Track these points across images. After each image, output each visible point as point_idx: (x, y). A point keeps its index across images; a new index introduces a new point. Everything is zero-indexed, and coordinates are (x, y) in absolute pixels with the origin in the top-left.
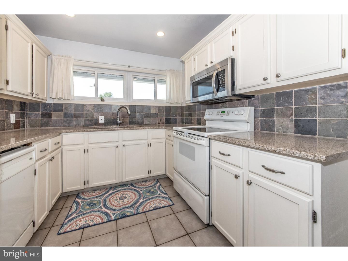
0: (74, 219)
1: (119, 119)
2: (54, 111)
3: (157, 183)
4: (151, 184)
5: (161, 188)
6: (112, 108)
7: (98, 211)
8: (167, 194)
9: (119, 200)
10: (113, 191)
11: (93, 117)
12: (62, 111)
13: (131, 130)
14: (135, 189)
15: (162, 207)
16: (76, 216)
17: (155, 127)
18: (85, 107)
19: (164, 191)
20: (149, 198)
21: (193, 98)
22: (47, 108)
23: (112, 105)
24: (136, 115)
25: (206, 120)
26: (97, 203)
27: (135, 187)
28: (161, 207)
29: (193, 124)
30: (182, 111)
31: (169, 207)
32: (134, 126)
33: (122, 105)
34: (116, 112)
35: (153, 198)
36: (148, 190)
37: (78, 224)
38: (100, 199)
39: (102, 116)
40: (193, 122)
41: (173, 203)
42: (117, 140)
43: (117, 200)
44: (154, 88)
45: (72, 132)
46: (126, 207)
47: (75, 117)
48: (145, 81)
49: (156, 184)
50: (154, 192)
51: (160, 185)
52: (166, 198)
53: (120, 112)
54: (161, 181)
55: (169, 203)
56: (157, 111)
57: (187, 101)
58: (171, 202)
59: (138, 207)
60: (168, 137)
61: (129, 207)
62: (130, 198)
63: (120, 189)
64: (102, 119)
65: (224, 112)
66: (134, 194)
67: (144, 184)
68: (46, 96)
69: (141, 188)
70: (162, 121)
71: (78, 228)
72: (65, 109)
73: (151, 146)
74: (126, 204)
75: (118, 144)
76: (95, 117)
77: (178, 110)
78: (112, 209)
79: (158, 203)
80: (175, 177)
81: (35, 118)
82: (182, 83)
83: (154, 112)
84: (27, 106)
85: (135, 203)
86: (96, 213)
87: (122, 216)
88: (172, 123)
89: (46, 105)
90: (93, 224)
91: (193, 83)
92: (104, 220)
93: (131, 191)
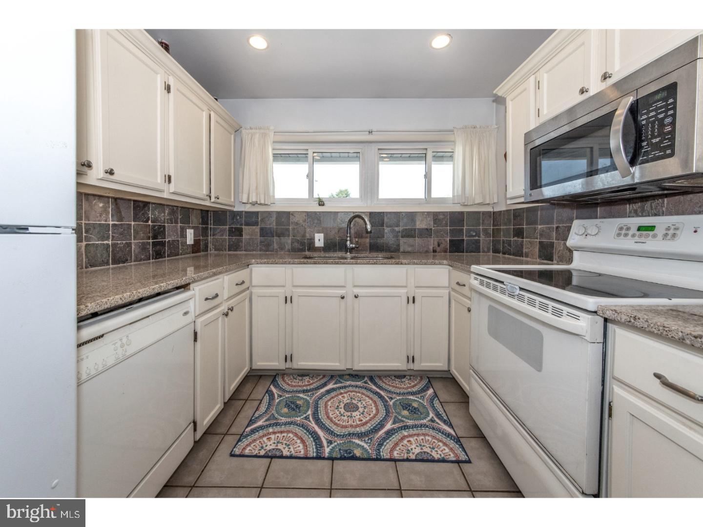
0: (260, 430)
1: (350, 240)
2: (247, 224)
3: (428, 389)
4: (413, 386)
5: (436, 403)
6: (337, 217)
7: (303, 426)
8: (451, 426)
9: (342, 411)
10: (334, 384)
11: (304, 236)
12: (258, 225)
13: (371, 264)
14: (378, 390)
15: (439, 461)
16: (265, 424)
17: (423, 261)
18: (293, 217)
19: (444, 414)
20: (408, 424)
21: (531, 190)
22: (237, 219)
23: (338, 212)
24: (384, 233)
25: (571, 249)
26: (303, 407)
27: (377, 387)
28: (436, 458)
29: (527, 256)
30: (496, 223)
31: (456, 465)
32: (380, 255)
33: (356, 212)
34: (345, 225)
35: (416, 426)
36: (407, 403)
37: (264, 445)
38: (308, 398)
39: (320, 234)
40: (527, 250)
41: (468, 456)
42: (343, 284)
43: (340, 410)
44: (424, 173)
45: (265, 263)
46: (356, 434)
47: (276, 236)
48: (405, 161)
49: (424, 390)
50: (418, 410)
51: (436, 395)
52: (448, 435)
53: (352, 226)
54: (438, 385)
55: (456, 452)
56: (429, 224)
57: (512, 198)
58: (463, 453)
59: (380, 442)
60: (457, 288)
61: (361, 433)
62: (366, 410)
63: (348, 383)
64: (319, 240)
65: (652, 228)
66: (375, 402)
67: (397, 382)
68: (232, 200)
69: (390, 391)
70: (442, 246)
71: (262, 453)
72: (262, 220)
73: (414, 302)
74: (357, 426)
75: (345, 291)
76: (308, 236)
77: (483, 221)
78: (327, 428)
79: (428, 446)
80: (474, 388)
81: (220, 236)
82: (496, 155)
83: (423, 226)
84: (211, 216)
85: (375, 427)
86: (297, 429)
87: (346, 455)
88: (467, 252)
89: (235, 214)
90: (288, 454)
91: (531, 149)
92: (310, 451)
93: (369, 393)
